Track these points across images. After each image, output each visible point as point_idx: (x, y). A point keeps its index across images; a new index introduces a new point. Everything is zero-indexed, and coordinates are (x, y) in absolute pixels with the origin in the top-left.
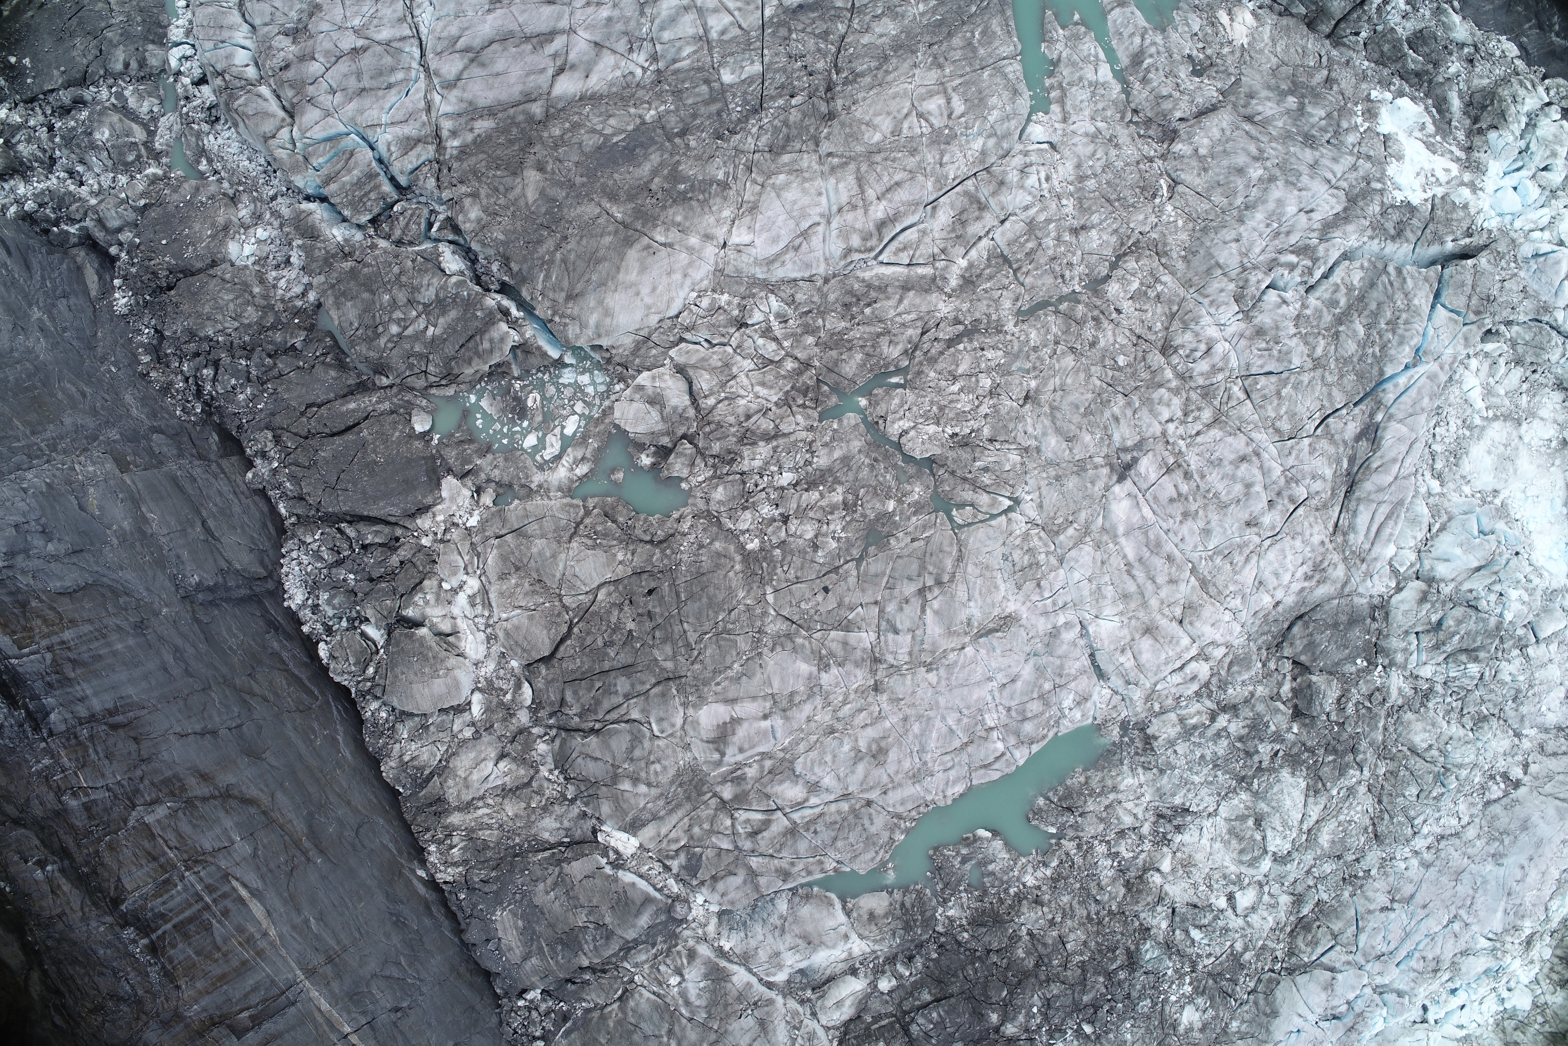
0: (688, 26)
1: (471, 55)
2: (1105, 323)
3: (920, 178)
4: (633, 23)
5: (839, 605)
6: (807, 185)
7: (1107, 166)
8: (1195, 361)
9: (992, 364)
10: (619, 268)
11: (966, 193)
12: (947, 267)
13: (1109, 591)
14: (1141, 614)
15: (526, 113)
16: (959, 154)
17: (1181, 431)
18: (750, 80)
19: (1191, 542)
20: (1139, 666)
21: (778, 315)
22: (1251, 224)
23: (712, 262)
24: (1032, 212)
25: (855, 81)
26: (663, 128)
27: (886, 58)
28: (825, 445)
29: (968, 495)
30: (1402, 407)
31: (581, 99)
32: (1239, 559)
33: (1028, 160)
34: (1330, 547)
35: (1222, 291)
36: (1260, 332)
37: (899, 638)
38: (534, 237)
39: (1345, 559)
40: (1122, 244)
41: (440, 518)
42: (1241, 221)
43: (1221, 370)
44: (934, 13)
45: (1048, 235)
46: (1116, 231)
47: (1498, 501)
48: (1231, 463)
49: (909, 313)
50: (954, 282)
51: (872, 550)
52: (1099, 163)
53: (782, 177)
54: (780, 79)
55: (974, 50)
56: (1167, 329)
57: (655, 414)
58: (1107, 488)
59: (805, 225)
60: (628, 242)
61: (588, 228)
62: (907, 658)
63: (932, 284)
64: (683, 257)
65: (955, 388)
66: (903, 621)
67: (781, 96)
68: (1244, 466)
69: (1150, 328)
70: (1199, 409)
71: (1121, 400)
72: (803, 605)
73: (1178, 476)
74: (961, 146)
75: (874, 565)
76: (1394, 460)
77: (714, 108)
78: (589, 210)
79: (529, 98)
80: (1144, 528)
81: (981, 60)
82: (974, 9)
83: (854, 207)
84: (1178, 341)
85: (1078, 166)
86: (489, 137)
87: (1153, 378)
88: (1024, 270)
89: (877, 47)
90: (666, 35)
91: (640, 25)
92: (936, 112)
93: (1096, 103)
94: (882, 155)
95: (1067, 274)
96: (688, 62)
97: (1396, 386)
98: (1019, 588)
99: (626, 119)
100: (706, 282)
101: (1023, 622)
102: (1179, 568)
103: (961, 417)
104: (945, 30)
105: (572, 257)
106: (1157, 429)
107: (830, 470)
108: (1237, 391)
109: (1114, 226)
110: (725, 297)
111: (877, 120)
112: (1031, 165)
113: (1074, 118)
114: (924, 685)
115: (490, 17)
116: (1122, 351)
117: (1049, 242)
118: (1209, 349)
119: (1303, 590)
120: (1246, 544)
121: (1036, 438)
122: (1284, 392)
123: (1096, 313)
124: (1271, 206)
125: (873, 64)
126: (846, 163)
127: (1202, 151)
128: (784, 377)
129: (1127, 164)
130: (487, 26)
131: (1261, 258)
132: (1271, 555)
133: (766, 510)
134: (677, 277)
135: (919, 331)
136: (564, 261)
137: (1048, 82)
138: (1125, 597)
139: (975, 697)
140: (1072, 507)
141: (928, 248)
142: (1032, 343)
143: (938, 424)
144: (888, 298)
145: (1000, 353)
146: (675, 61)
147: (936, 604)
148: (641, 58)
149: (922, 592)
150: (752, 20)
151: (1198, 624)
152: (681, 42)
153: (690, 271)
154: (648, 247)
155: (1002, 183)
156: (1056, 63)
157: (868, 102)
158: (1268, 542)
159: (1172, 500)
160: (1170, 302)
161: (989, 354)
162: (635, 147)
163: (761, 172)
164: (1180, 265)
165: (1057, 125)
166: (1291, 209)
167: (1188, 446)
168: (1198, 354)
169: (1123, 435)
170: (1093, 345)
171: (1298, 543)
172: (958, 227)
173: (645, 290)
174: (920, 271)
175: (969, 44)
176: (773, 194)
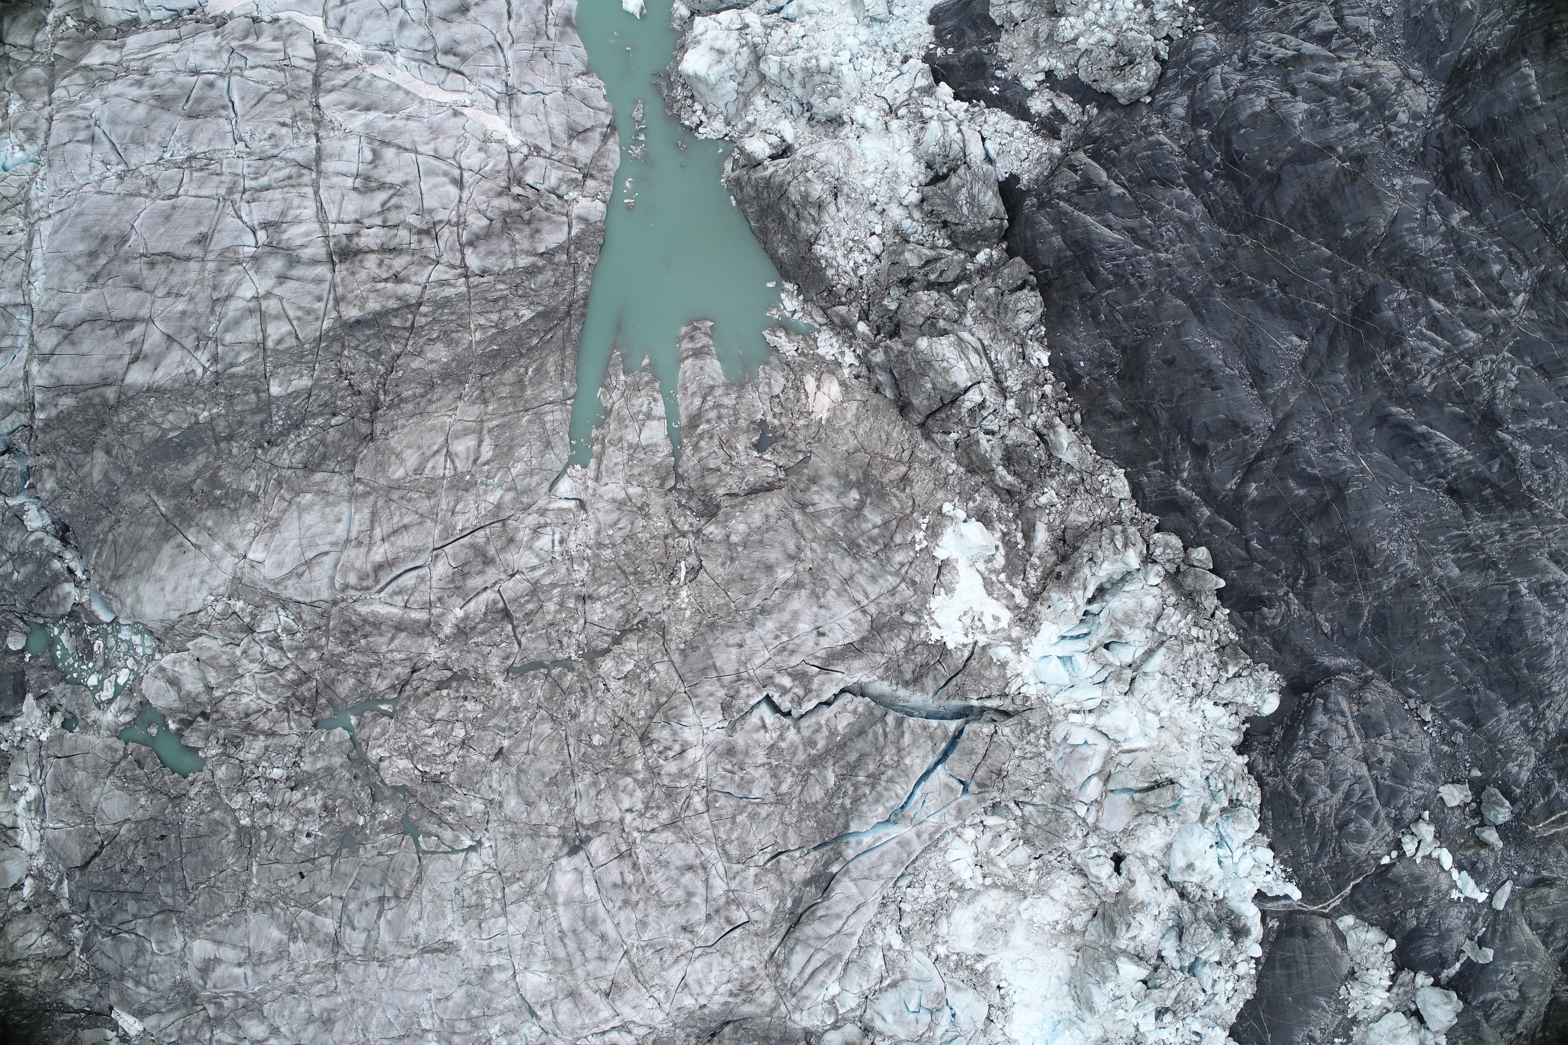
0: (248, 331)
1: (65, 332)
2: (590, 700)
3: (429, 523)
4: (203, 320)
5: (311, 891)
6: (327, 510)
7: (631, 536)
8: (666, 759)
9: (471, 716)
10: (154, 560)
11: (473, 546)
12: (443, 614)
13: (540, 950)
14: (568, 978)
15: (102, 396)
16: (472, 505)
17: (638, 823)
18: (296, 394)
19: (625, 929)
20: (556, 1023)
21: (284, 630)
22: (759, 631)
23: (230, 570)
24: (538, 574)
25: (398, 405)
26: (213, 430)
27: (432, 386)
28: (312, 753)
29: (434, 828)
30: (860, 866)
31: (148, 390)
32: (668, 958)
33: (542, 521)
34: (763, 973)
35: (711, 695)
36: (731, 751)
37: (354, 935)
38: (94, 515)
39: (776, 988)
40: (628, 621)
41: (18, 728)
42: (751, 625)
43: (687, 776)
44: (491, 343)
45: (550, 599)
46: (623, 607)
47: (980, 967)
48: (677, 868)
49: (399, 652)
50: (447, 630)
51: (344, 851)
52: (620, 533)
53: (309, 496)
54: (325, 396)
55: (523, 389)
56: (652, 718)
57: (173, 694)
58: (556, 858)
59: (310, 555)
60: (166, 537)
61: (137, 515)
62: (360, 952)
63: (426, 629)
64: (205, 562)
65: (430, 732)
66: (360, 920)
67: (322, 414)
68: (689, 875)
69: (633, 714)
70: (659, 808)
71: (588, 778)
72: (280, 883)
73: (626, 865)
74: (478, 495)
75: (345, 865)
76: (838, 916)
77: (259, 418)
78: (138, 499)
79: (106, 382)
80: (584, 903)
81: (526, 401)
82: (535, 341)
83: (360, 544)
84: (655, 735)
85: (598, 532)
86: (70, 414)
87: (623, 765)
88: (520, 629)
89: (426, 374)
90: (229, 338)
91: (209, 323)
92: (463, 456)
93: (632, 467)
94: (400, 493)
95: (565, 640)
96: (242, 368)
97: (859, 843)
98: (465, 921)
99: (183, 416)
100: (222, 589)
101: (461, 953)
102: (611, 948)
103: (431, 759)
104: (500, 362)
105: (121, 540)
106: (616, 815)
107: (315, 775)
108: (697, 802)
109: (622, 601)
110: (240, 604)
111: (407, 453)
112: (546, 525)
113: (605, 480)
114: (373, 978)
115: (85, 296)
116: (600, 730)
117: (551, 607)
118: (683, 751)
119: (726, 1003)
120: (678, 946)
121: (500, 794)
122: (739, 819)
123: (586, 685)
124: (786, 616)
125: (419, 391)
126: (369, 493)
127: (734, 538)
128: (283, 686)
129: (654, 537)
130: (81, 305)
131: (758, 672)
132: (698, 965)
133: (259, 796)
134: (196, 581)
135: (409, 670)
136: (114, 542)
137: (594, 433)
138: (555, 960)
139: (411, 1002)
140: (521, 865)
141: (423, 595)
142: (514, 703)
143: (412, 759)
144: (381, 635)
145: (480, 707)
146: (232, 365)
147: (389, 915)
148: (204, 357)
149: (382, 899)
150: (308, 332)
151: (618, 1003)
152: (240, 347)
153: (207, 578)
154: (181, 545)
155: (511, 540)
156: (608, 412)
157: (406, 430)
158: (698, 952)
159: (615, 885)
160: (659, 693)
161: (470, 705)
162: (187, 445)
163: (291, 489)
164: (676, 658)
165: (590, 483)
166: (803, 627)
167: (642, 839)
168: (671, 754)
169: (584, 811)
170: (574, 716)
171: (727, 962)
172: (458, 578)
173: (169, 588)
174: (414, 615)
175: (520, 382)
176: (295, 514)
